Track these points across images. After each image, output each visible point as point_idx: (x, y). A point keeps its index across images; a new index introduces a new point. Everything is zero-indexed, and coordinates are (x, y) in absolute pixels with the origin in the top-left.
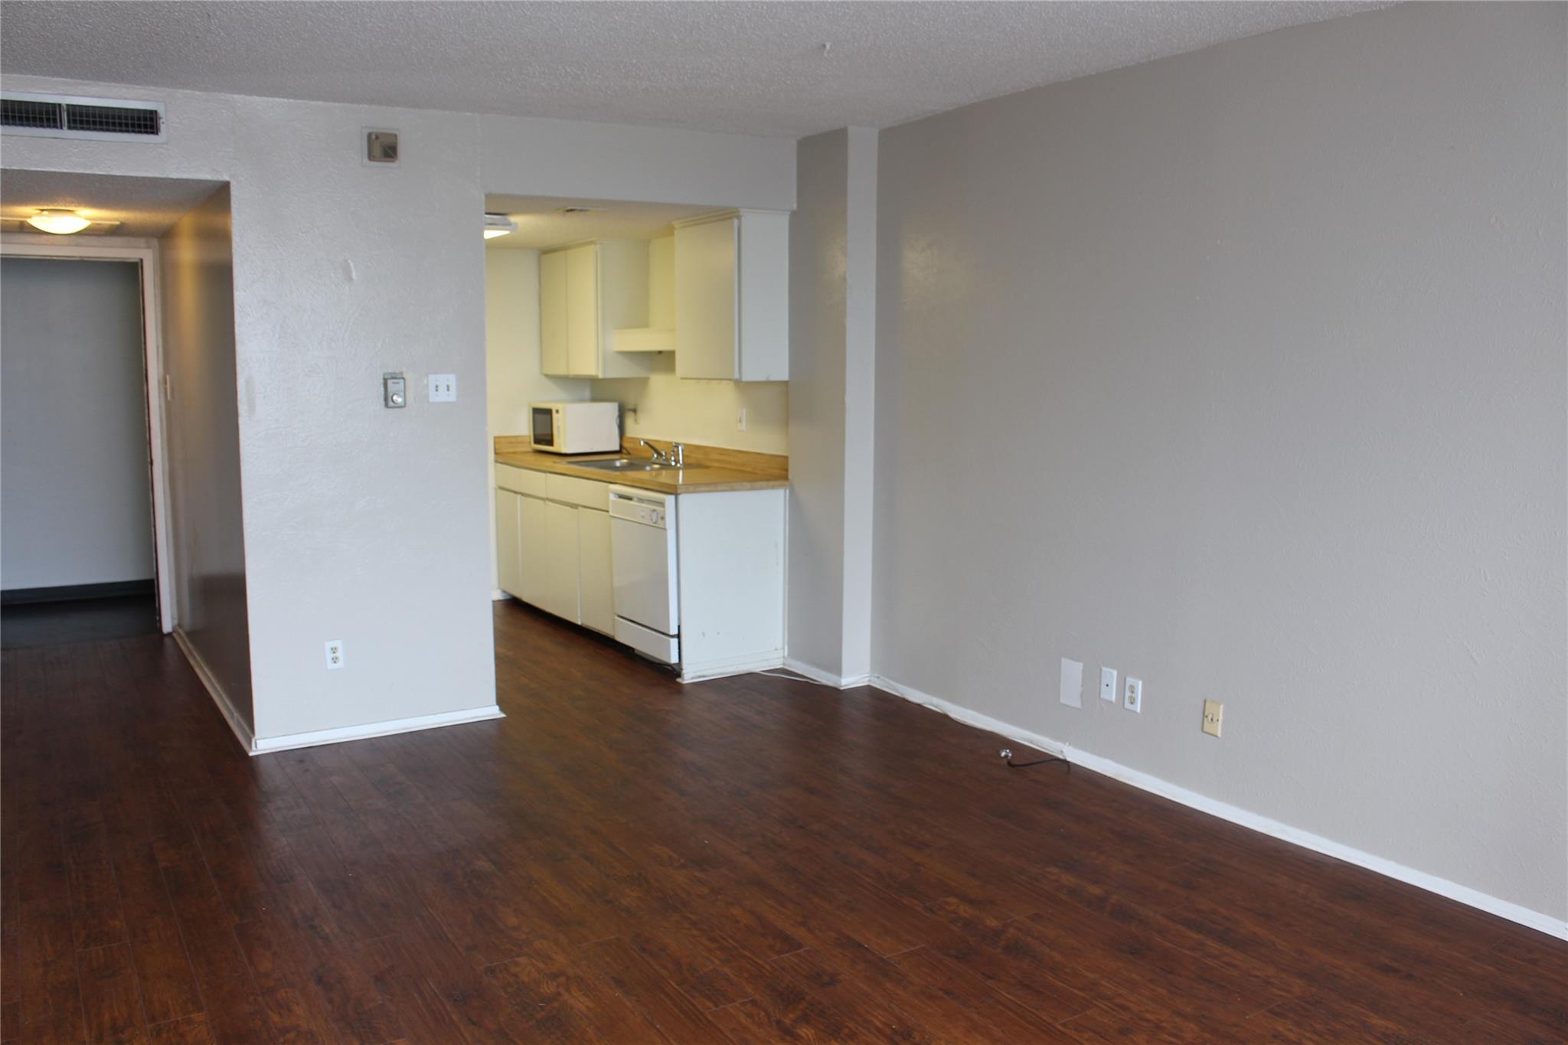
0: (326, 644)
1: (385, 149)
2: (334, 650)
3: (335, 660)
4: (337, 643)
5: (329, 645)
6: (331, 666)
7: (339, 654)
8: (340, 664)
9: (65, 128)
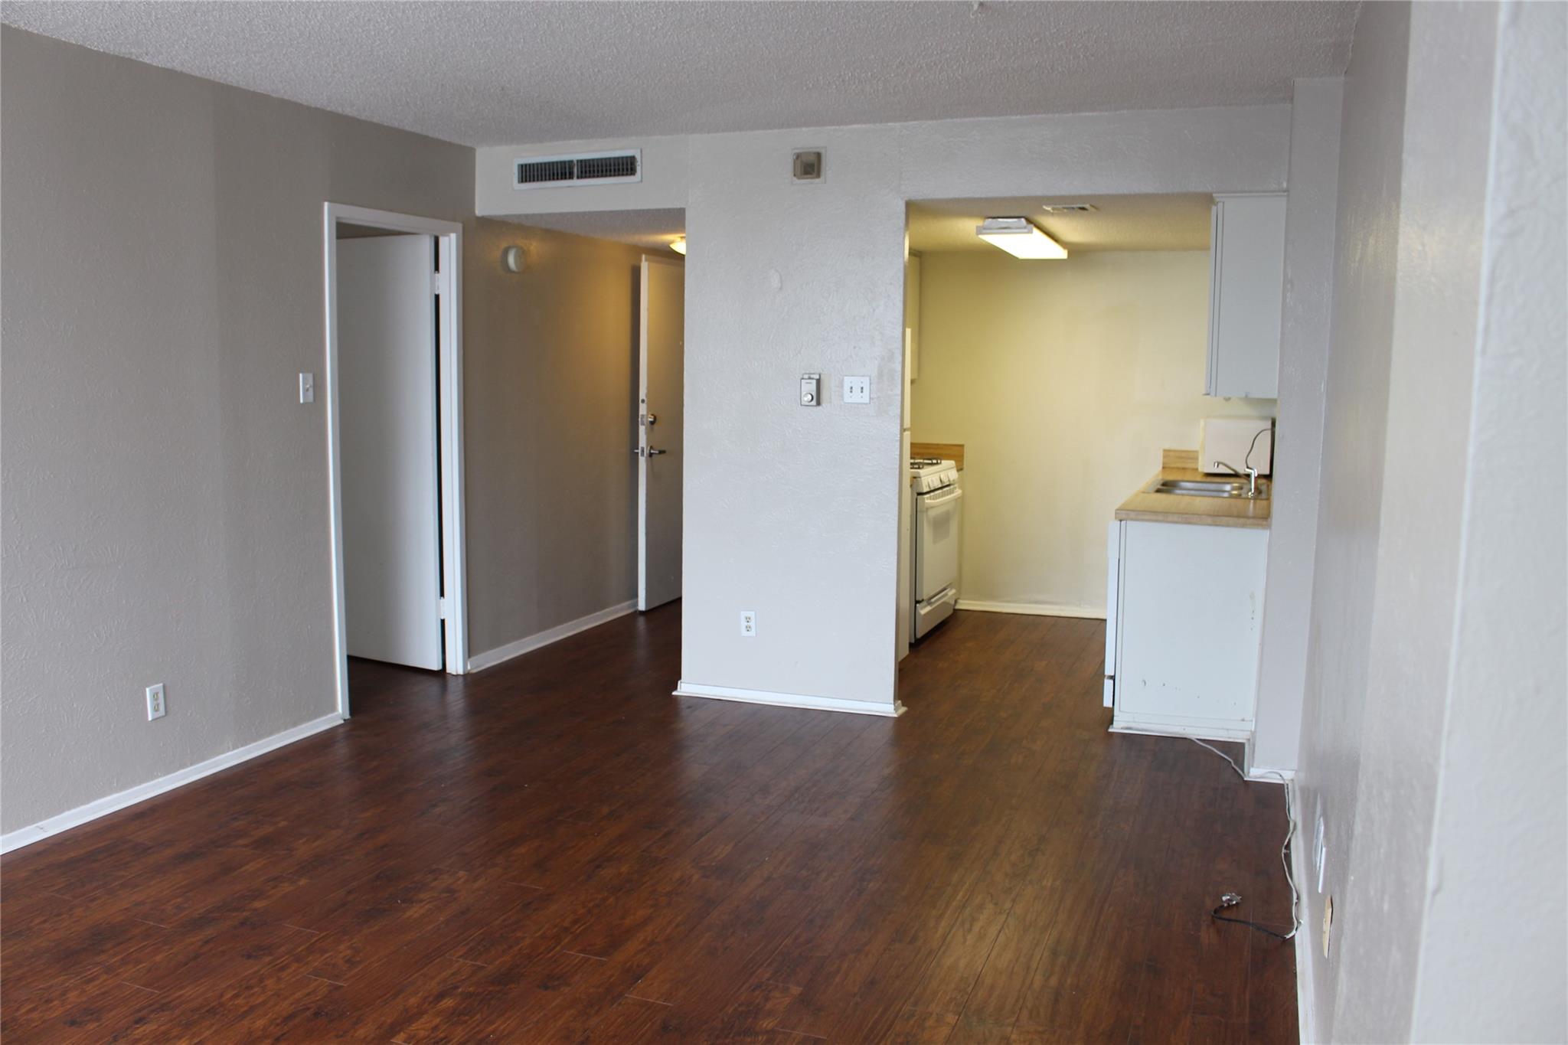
0: (742, 612)
1: (810, 166)
2: (748, 619)
3: (748, 629)
4: (751, 614)
5: (744, 614)
6: (744, 633)
7: (752, 624)
8: (752, 633)
9: (575, 178)
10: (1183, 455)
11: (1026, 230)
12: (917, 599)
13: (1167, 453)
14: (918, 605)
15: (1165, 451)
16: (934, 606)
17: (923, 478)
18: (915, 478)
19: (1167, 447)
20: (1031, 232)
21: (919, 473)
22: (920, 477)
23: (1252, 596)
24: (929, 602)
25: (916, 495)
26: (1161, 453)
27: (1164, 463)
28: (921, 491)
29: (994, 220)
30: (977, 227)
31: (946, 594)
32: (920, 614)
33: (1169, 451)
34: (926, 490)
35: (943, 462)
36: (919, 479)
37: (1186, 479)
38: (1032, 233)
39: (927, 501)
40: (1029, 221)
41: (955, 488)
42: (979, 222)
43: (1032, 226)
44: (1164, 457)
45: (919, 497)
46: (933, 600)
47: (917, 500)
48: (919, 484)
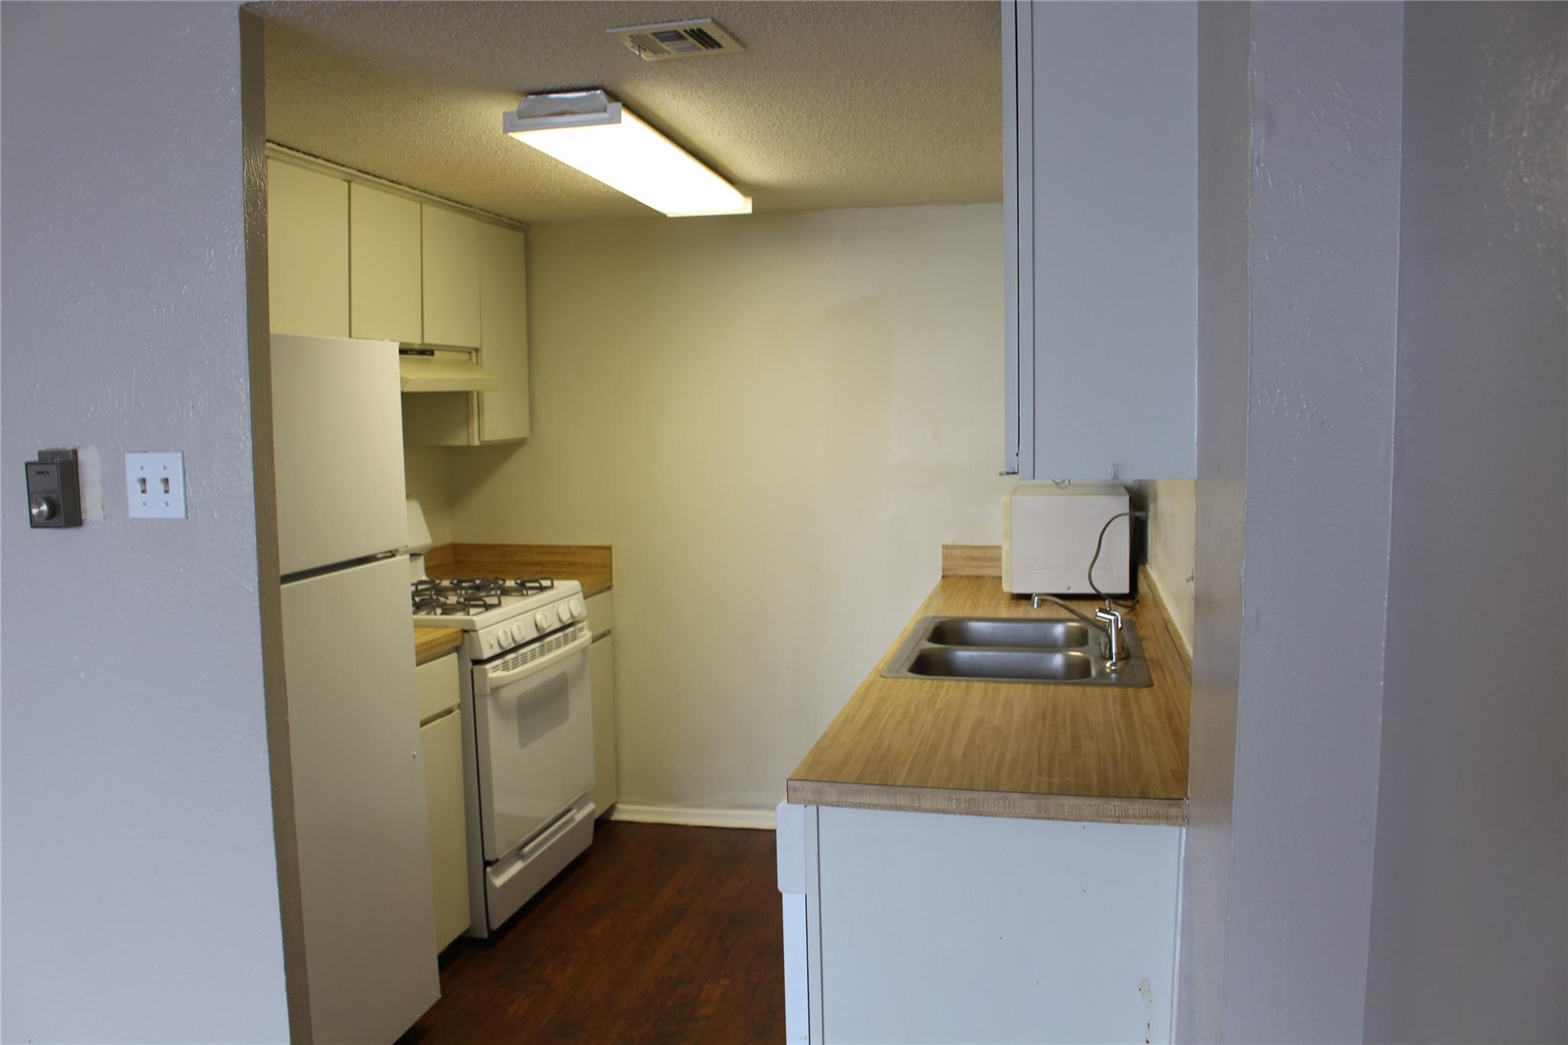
10: (976, 553)
11: (605, 115)
12: (488, 857)
13: (949, 551)
14: (489, 869)
15: (945, 547)
16: (529, 861)
17: (480, 632)
18: (465, 631)
19: (948, 541)
20: (617, 120)
21: (472, 622)
22: (475, 631)
23: (1144, 988)
24: (518, 854)
25: (471, 664)
26: (939, 553)
27: (944, 570)
28: (478, 657)
29: (541, 97)
30: (505, 114)
31: (572, 819)
32: (493, 886)
33: (953, 547)
34: (487, 654)
35: (556, 583)
36: (473, 634)
37: (978, 614)
38: (619, 121)
39: (491, 675)
40: (613, 96)
41: (581, 629)
42: (512, 106)
43: (620, 104)
44: (945, 558)
45: (476, 667)
46: (526, 849)
47: (472, 672)
48: (475, 644)
